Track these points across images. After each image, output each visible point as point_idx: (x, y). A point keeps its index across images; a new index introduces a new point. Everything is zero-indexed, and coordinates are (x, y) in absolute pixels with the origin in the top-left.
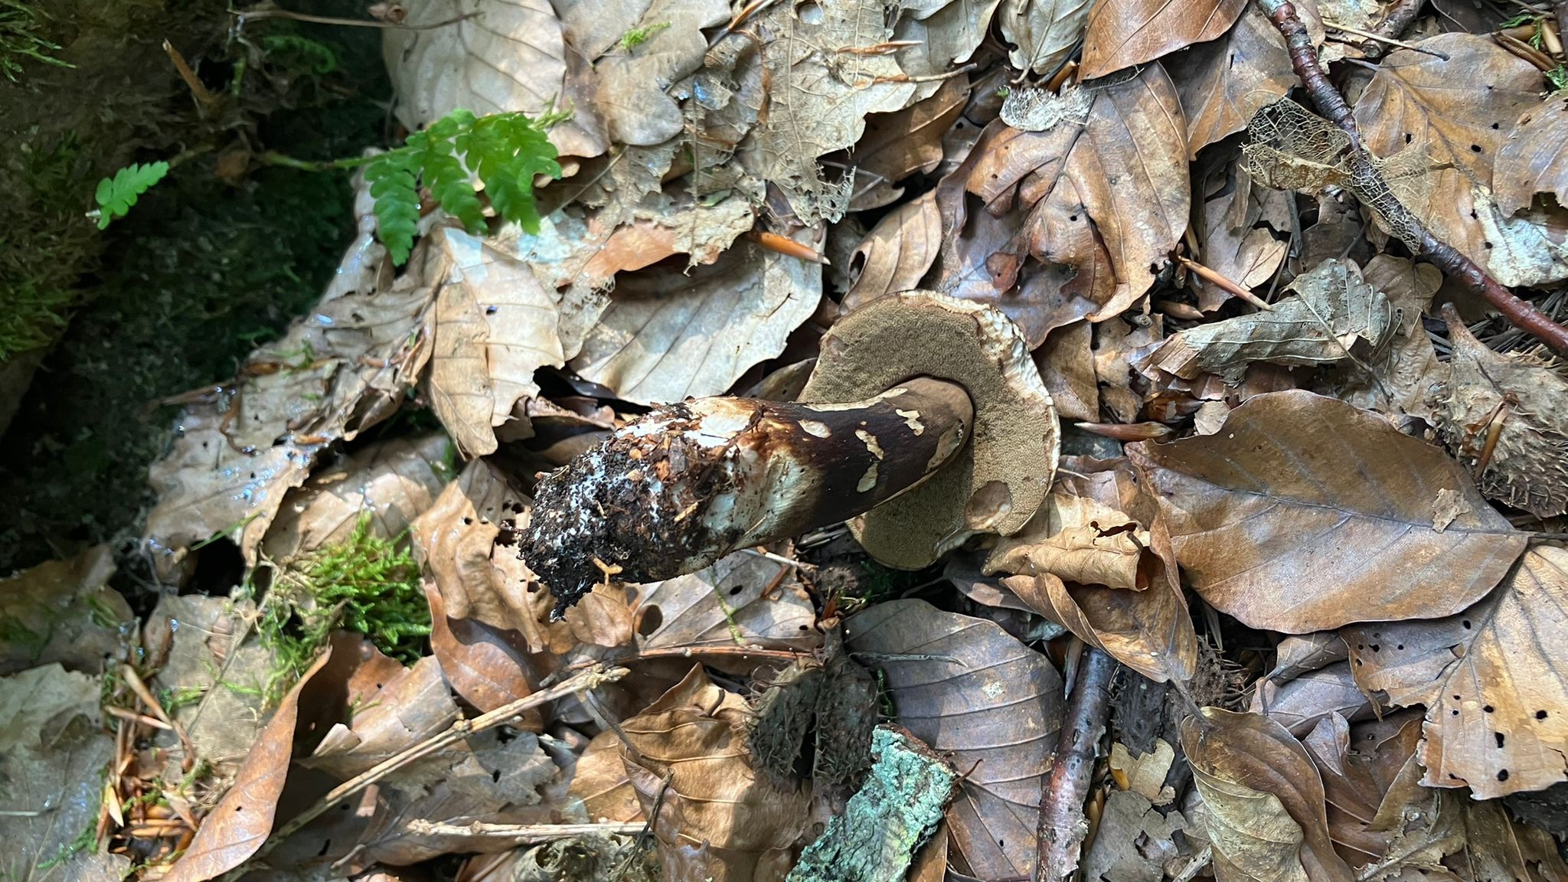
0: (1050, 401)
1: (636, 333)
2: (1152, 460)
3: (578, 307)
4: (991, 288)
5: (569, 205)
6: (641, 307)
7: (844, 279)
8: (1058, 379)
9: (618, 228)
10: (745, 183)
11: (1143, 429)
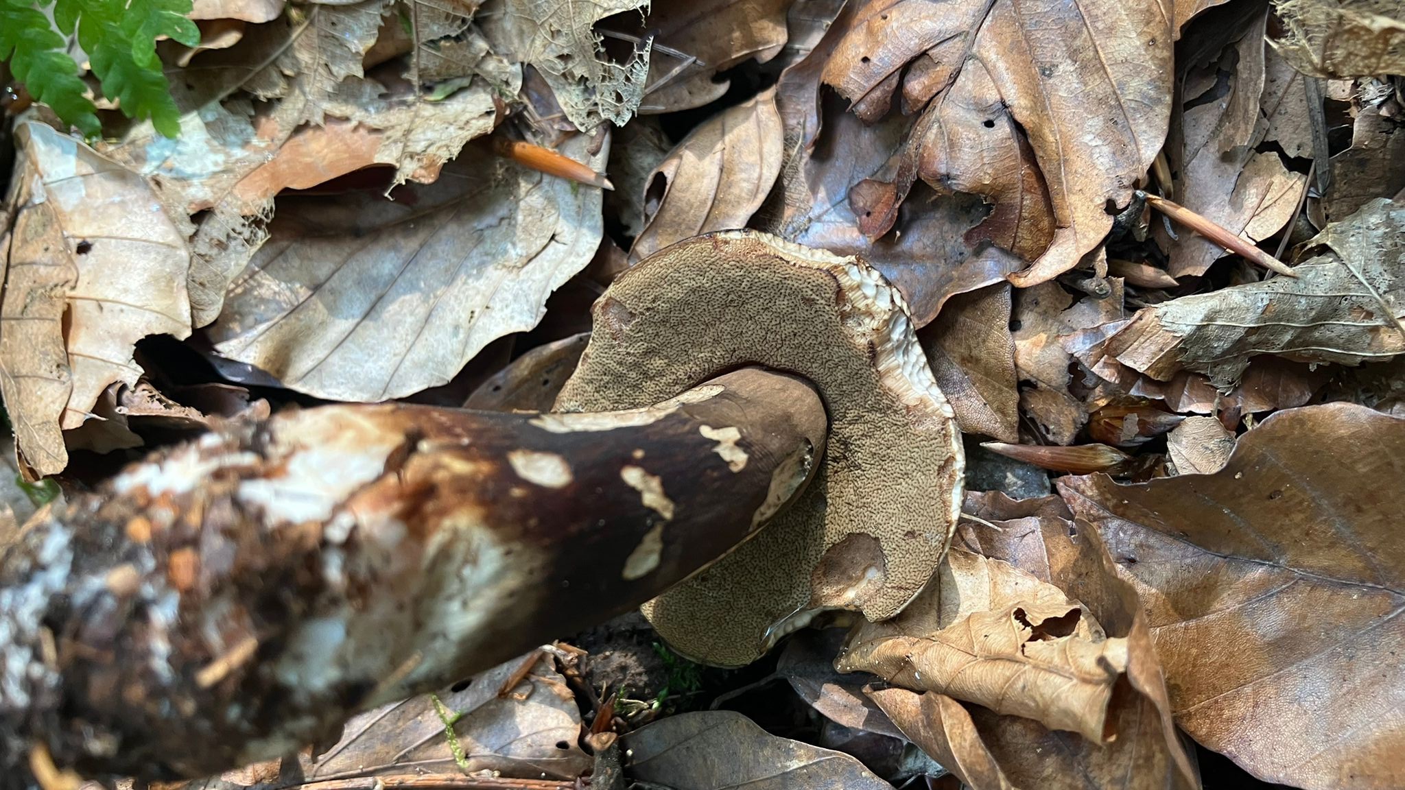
0: (948, 411)
1: (316, 288)
2: (1102, 504)
3: (222, 246)
4: (856, 233)
5: (232, 97)
6: (328, 248)
7: (637, 216)
8: (956, 373)
9: (299, 129)
10: (491, 66)
11: (1085, 455)
